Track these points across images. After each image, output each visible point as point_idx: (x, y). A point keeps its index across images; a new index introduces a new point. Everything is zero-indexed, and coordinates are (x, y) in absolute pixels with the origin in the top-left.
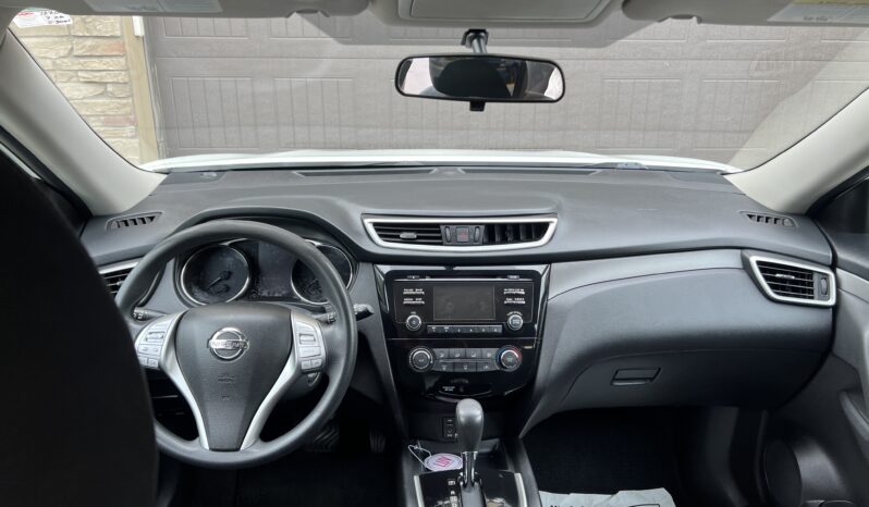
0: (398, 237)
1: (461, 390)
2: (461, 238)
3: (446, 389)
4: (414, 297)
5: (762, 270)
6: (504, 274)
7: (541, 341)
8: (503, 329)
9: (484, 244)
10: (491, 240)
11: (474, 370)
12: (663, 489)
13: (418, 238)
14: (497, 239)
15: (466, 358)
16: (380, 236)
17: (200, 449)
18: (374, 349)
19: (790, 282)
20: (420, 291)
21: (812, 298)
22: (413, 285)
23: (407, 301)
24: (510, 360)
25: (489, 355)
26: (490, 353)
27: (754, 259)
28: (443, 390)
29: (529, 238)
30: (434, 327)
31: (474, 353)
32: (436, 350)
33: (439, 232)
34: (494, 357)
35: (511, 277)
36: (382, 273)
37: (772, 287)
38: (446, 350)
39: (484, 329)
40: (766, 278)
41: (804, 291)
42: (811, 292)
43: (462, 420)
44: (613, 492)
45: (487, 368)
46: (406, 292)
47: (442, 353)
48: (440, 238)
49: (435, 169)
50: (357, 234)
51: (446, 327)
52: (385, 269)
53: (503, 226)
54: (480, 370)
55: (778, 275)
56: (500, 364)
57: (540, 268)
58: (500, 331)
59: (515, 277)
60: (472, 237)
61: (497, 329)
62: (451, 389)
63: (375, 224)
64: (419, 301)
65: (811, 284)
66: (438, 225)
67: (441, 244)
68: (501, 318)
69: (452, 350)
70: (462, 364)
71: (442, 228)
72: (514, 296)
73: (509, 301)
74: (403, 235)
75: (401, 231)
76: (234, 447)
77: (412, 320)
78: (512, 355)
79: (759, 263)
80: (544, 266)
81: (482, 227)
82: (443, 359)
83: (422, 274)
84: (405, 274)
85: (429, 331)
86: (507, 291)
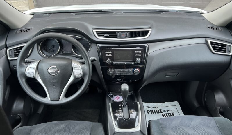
0: (103, 36)
1: (123, 80)
3: (118, 80)
4: (109, 54)
5: (211, 44)
6: (135, 47)
7: (146, 66)
8: (135, 63)
9: (129, 37)
10: (131, 37)
11: (126, 75)
12: (177, 102)
13: (110, 36)
14: (133, 36)
15: (124, 71)
16: (98, 35)
17: (47, 100)
18: (97, 69)
19: (219, 48)
20: (110, 52)
21: (225, 53)
23: (107, 55)
24: (136, 72)
25: (130, 71)
26: (131, 70)
27: (209, 41)
28: (117, 80)
29: (143, 35)
30: (114, 63)
31: (126, 70)
32: (115, 69)
33: (116, 34)
34: (132, 71)
35: (137, 48)
37: (214, 49)
38: (118, 69)
39: (129, 63)
40: (212, 47)
41: (223, 50)
42: (225, 51)
43: (123, 89)
44: (163, 102)
45: (130, 74)
46: (106, 52)
47: (117, 70)
48: (116, 36)
49: (115, 12)
50: (91, 35)
51: (118, 63)
52: (100, 45)
53: (135, 32)
54: (128, 75)
55: (216, 46)
56: (134, 73)
57: (146, 45)
58: (134, 64)
59: (139, 48)
60: (126, 36)
61: (133, 63)
62: (120, 80)
63: (96, 32)
64: (110, 55)
65: (225, 49)
66: (115, 32)
67: (116, 38)
68: (134, 60)
69: (120, 69)
70: (123, 73)
71: (117, 33)
72: (138, 53)
73: (137, 55)
74: (105, 35)
75: (104, 34)
76: (58, 100)
77: (108, 61)
78: (137, 70)
79: (211, 42)
80: (147, 44)
81: (129, 32)
82: (117, 72)
83: (111, 47)
84: (106, 47)
85: (113, 64)
86: (136, 52)
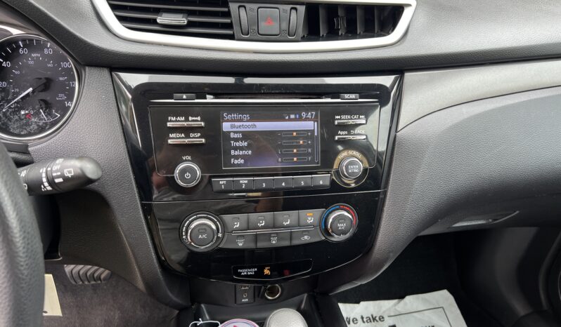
0: (154, 22)
1: (267, 272)
2: (264, 27)
3: (244, 272)
4: (187, 131)
6: (335, 91)
7: (385, 193)
8: (333, 182)
9: (304, 39)
10: (313, 33)
11: (286, 243)
13: (191, 23)
14: (322, 32)
15: (274, 227)
16: (121, 19)
20: (196, 121)
22: (186, 111)
23: (174, 139)
24: (342, 226)
25: (310, 220)
26: (311, 217)
28: (239, 274)
29: (369, 32)
30: (223, 182)
31: (287, 218)
32: (227, 218)
33: (228, 15)
34: (317, 223)
35: (346, 96)
36: (128, 88)
38: (243, 216)
39: (303, 181)
44: (401, 297)
45: (306, 238)
46: (173, 122)
47: (236, 222)
48: (230, 26)
51: (244, 181)
52: (135, 80)
53: (332, 9)
54: (296, 242)
56: (326, 232)
57: (387, 81)
58: (328, 183)
59: (353, 96)
60: (284, 26)
61: (322, 180)
62: (251, 272)
64: (196, 139)
66: (223, 2)
67: (231, 37)
68: (330, 163)
69: (253, 216)
70: (268, 237)
71: (233, 8)
72: (349, 127)
73: (342, 134)
74: (163, 19)
75: (158, 11)
77: (183, 171)
78: (343, 219)
80: (392, 78)
81: (301, 9)
82: (237, 229)
83: (200, 91)
84: (169, 90)
85: (216, 188)
86: (338, 120)
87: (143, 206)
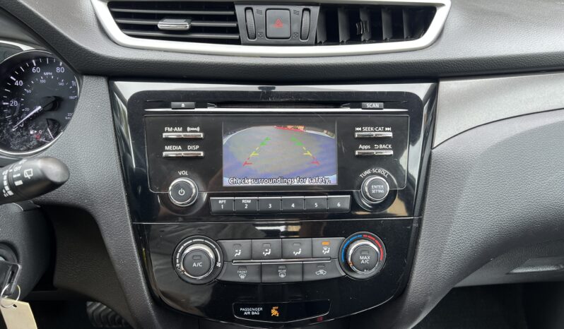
0: (156, 28)
1: (274, 312)
2: (273, 30)
3: (247, 311)
4: (184, 142)
6: (356, 100)
7: (420, 221)
8: (353, 202)
9: (317, 43)
10: (331, 36)
11: (297, 278)
14: (342, 35)
15: (283, 256)
18: (109, 241)
20: (195, 132)
22: (182, 120)
23: (171, 152)
24: (365, 259)
25: (326, 251)
26: (327, 246)
28: (241, 314)
29: (397, 36)
30: (222, 201)
31: (299, 248)
32: (227, 244)
33: (233, 18)
34: (334, 254)
35: (369, 105)
36: (123, 97)
38: (246, 243)
39: (317, 202)
45: (322, 274)
46: (170, 133)
47: (237, 249)
48: (235, 30)
50: (79, 23)
51: (246, 201)
52: (129, 89)
54: (309, 277)
56: (346, 266)
58: (347, 205)
59: (376, 105)
60: (296, 28)
61: (342, 202)
62: (256, 311)
63: (111, 3)
64: (194, 151)
66: (231, 6)
67: (236, 41)
68: (351, 182)
69: (257, 243)
70: (276, 268)
71: (240, 11)
72: (372, 141)
73: (364, 149)
74: (164, 24)
77: (177, 187)
78: (368, 251)
80: (426, 86)
81: (316, 10)
82: (238, 258)
83: (202, 99)
85: (214, 208)
86: (360, 132)
87: (134, 227)
